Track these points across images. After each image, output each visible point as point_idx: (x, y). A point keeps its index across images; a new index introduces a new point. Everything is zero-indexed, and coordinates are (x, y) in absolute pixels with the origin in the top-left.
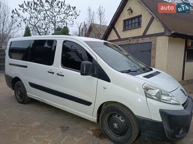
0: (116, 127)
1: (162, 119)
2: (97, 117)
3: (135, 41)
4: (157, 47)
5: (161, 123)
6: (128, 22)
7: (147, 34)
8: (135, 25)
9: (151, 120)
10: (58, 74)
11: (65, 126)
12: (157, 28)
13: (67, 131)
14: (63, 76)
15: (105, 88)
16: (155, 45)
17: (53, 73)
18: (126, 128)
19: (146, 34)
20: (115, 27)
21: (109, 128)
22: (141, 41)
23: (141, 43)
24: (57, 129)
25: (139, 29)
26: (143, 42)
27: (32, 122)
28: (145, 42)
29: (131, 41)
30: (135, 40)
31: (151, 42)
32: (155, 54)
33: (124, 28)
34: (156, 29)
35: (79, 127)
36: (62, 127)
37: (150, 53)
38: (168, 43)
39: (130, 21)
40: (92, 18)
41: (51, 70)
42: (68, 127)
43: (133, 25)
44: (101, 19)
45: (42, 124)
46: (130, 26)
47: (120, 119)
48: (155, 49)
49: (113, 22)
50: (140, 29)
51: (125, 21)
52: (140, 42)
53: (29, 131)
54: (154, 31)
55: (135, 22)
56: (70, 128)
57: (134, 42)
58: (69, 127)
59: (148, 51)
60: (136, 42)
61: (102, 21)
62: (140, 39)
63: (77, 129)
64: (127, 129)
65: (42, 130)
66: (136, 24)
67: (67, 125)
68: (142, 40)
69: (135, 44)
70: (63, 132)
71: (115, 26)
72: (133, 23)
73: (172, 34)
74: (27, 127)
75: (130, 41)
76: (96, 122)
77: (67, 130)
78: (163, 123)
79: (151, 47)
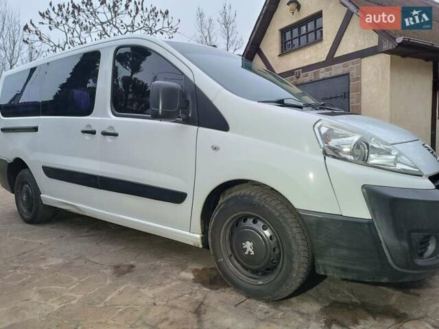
0: (249, 252)
1: (372, 211)
2: (203, 233)
3: (310, 76)
4: (362, 82)
5: (370, 223)
6: (292, 33)
7: (338, 54)
8: (307, 38)
9: (340, 218)
10: (104, 134)
11: (126, 263)
12: (362, 37)
13: (128, 275)
14: (116, 135)
15: (215, 148)
16: (359, 79)
17: (93, 133)
18: (277, 252)
19: (336, 56)
20: (260, 49)
21: (233, 258)
22: (323, 73)
23: (324, 79)
24: (105, 271)
25: (317, 45)
26: (329, 76)
27: (43, 258)
28: (333, 75)
29: (301, 76)
30: (311, 73)
31: (348, 74)
32: (359, 100)
33: (282, 47)
34: (359, 41)
35: (160, 266)
36: (117, 267)
37: (346, 100)
38: (389, 70)
39: (295, 31)
40: (207, 33)
41: (89, 126)
42: (132, 266)
43: (303, 39)
44: (230, 34)
45: (67, 261)
46: (296, 42)
47: (260, 230)
48: (359, 89)
49: (255, 37)
50: (319, 45)
51: (283, 32)
52: (322, 76)
53: (30, 276)
54: (353, 46)
55: (307, 31)
56: (136, 267)
57: (307, 79)
58: (134, 267)
59: (342, 96)
60: (313, 78)
61: (231, 39)
62: (322, 69)
63: (155, 269)
64: (280, 253)
65: (63, 275)
66: (309, 35)
67: (132, 263)
68: (327, 70)
69: (311, 82)
70: (117, 276)
71: (260, 46)
72: (302, 33)
73: (399, 44)
74: (28, 269)
75: (298, 77)
76: (201, 246)
77: (129, 271)
78: (375, 224)
79: (349, 84)
